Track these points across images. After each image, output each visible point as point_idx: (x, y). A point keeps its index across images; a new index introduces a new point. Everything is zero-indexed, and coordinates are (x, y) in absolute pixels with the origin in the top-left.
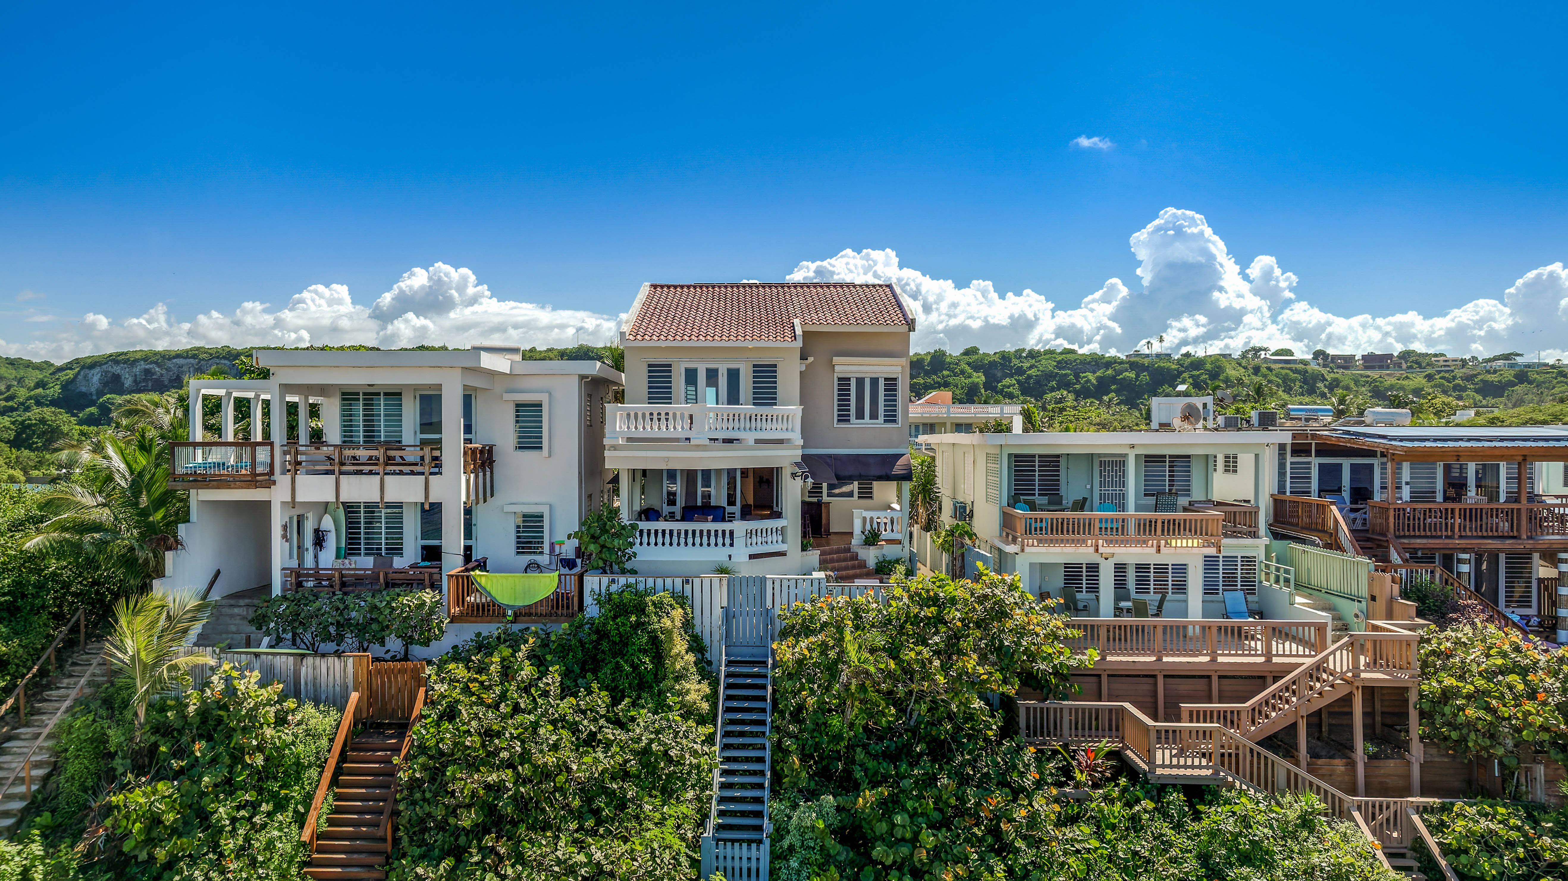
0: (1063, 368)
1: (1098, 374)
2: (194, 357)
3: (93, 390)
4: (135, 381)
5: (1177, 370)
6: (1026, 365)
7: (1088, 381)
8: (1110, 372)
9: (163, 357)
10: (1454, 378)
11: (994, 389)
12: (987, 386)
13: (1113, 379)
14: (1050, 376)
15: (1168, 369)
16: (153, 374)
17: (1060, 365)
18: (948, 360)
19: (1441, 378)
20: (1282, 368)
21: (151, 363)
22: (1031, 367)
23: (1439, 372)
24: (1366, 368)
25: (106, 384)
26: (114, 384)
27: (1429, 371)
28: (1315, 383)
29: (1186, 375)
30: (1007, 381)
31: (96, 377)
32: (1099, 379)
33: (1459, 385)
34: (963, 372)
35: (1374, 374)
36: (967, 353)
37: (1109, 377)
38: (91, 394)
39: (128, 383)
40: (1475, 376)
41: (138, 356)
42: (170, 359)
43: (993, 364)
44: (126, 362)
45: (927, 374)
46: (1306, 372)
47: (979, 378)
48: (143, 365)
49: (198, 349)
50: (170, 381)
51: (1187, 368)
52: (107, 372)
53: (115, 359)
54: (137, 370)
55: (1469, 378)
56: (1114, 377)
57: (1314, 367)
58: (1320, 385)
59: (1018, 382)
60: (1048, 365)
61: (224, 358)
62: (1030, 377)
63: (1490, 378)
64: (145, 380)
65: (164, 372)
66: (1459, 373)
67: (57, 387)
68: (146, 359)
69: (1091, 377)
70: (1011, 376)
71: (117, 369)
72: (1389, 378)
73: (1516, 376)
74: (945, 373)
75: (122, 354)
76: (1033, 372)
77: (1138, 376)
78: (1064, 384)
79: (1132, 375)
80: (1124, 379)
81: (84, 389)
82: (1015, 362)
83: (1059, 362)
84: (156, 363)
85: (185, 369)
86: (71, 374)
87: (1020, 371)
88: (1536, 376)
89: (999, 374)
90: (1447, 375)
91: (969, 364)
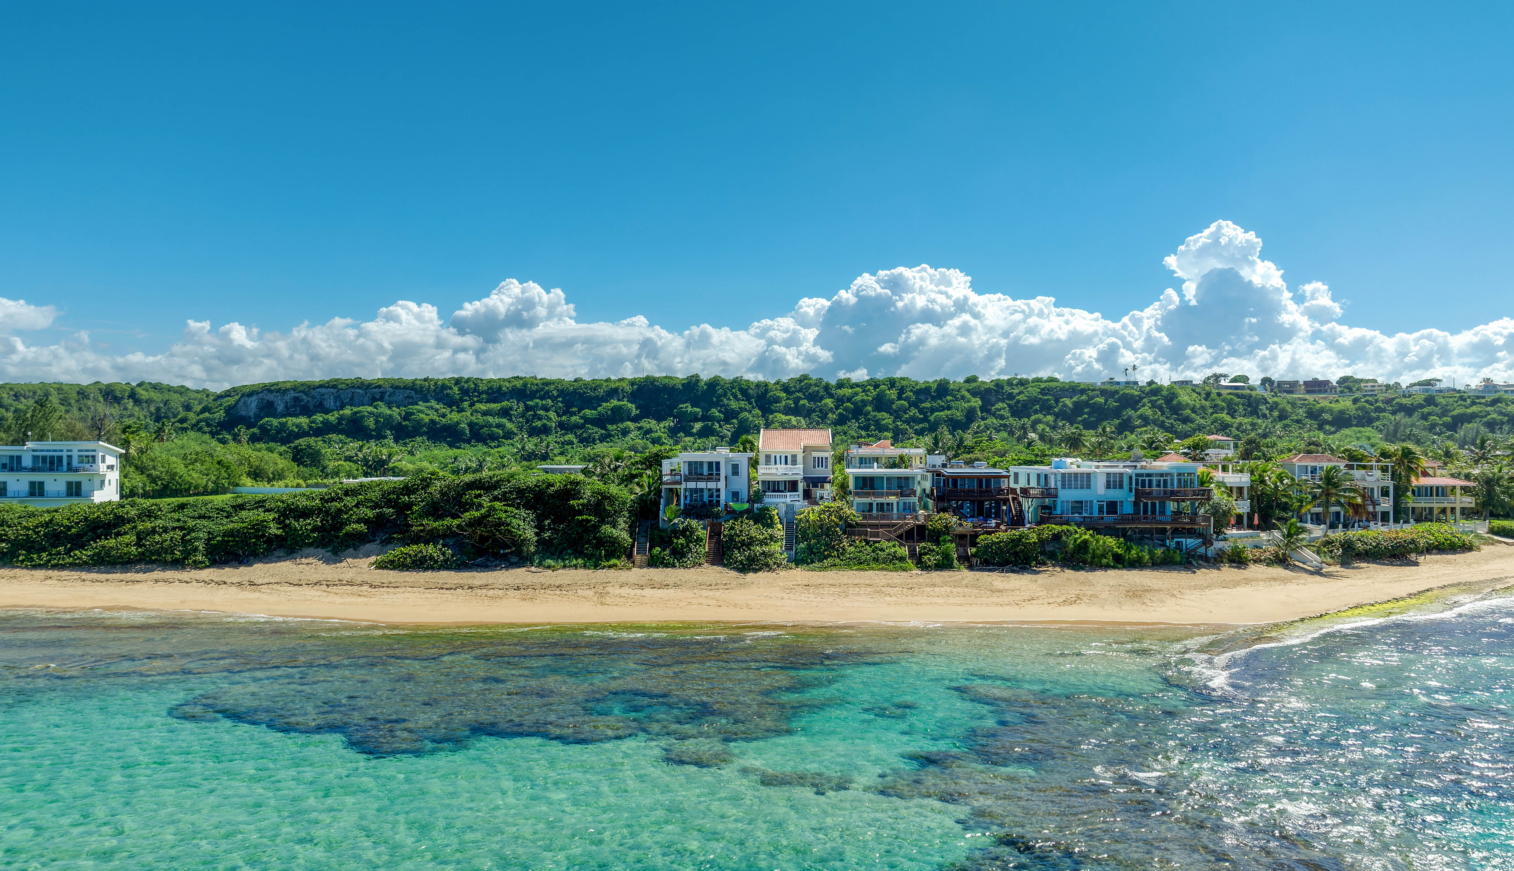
0: (1046, 394)
1: (1075, 399)
2: (334, 387)
3: (251, 414)
4: (286, 407)
5: (1139, 396)
6: (1016, 391)
7: (1065, 405)
8: (1084, 397)
9: (309, 387)
10: (1377, 401)
11: (989, 411)
12: (983, 409)
13: (1086, 404)
14: (1034, 401)
15: (1132, 395)
16: (302, 400)
17: (1043, 392)
18: (952, 387)
19: (1367, 401)
20: (1230, 394)
21: (300, 392)
22: (1020, 393)
23: (1365, 396)
24: (1308, 392)
25: (261, 409)
26: (268, 408)
27: (1357, 395)
28: (1257, 406)
29: (1145, 400)
30: (1000, 405)
31: (253, 402)
32: (1075, 404)
33: (1379, 407)
34: (963, 397)
35: (1310, 398)
36: (968, 381)
37: (1083, 401)
38: (250, 417)
39: (280, 408)
40: (1393, 399)
41: (288, 386)
42: (314, 389)
43: (988, 391)
44: (278, 391)
45: (934, 399)
46: (1251, 396)
47: (976, 402)
48: (293, 394)
49: (336, 380)
50: (315, 406)
51: (1147, 394)
52: (262, 399)
53: (268, 389)
54: (288, 398)
55: (1388, 401)
56: (1087, 402)
57: (1260, 392)
58: (1263, 407)
59: (1009, 405)
60: (1033, 391)
61: (358, 387)
62: (1018, 401)
63: (1404, 401)
64: (294, 406)
65: (310, 399)
66: (1381, 397)
67: (222, 412)
68: (294, 389)
69: (1068, 402)
70: (1003, 401)
71: (270, 397)
72: (1323, 401)
73: (1425, 400)
74: (949, 398)
75: (274, 384)
76: (1020, 397)
77: (1106, 401)
78: (1046, 409)
79: (1101, 400)
80: (1095, 403)
81: (243, 413)
82: (1007, 388)
83: (1043, 389)
84: (303, 392)
85: (326, 397)
86: (231, 401)
87: (1011, 396)
88: (1442, 400)
89: (994, 399)
90: (1370, 399)
91: (968, 391)
